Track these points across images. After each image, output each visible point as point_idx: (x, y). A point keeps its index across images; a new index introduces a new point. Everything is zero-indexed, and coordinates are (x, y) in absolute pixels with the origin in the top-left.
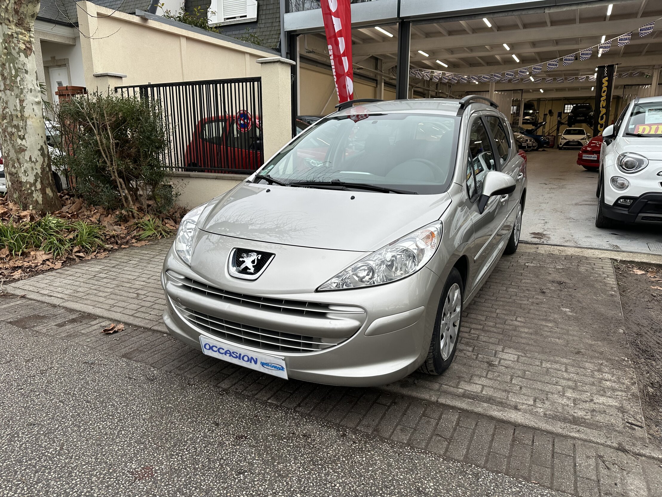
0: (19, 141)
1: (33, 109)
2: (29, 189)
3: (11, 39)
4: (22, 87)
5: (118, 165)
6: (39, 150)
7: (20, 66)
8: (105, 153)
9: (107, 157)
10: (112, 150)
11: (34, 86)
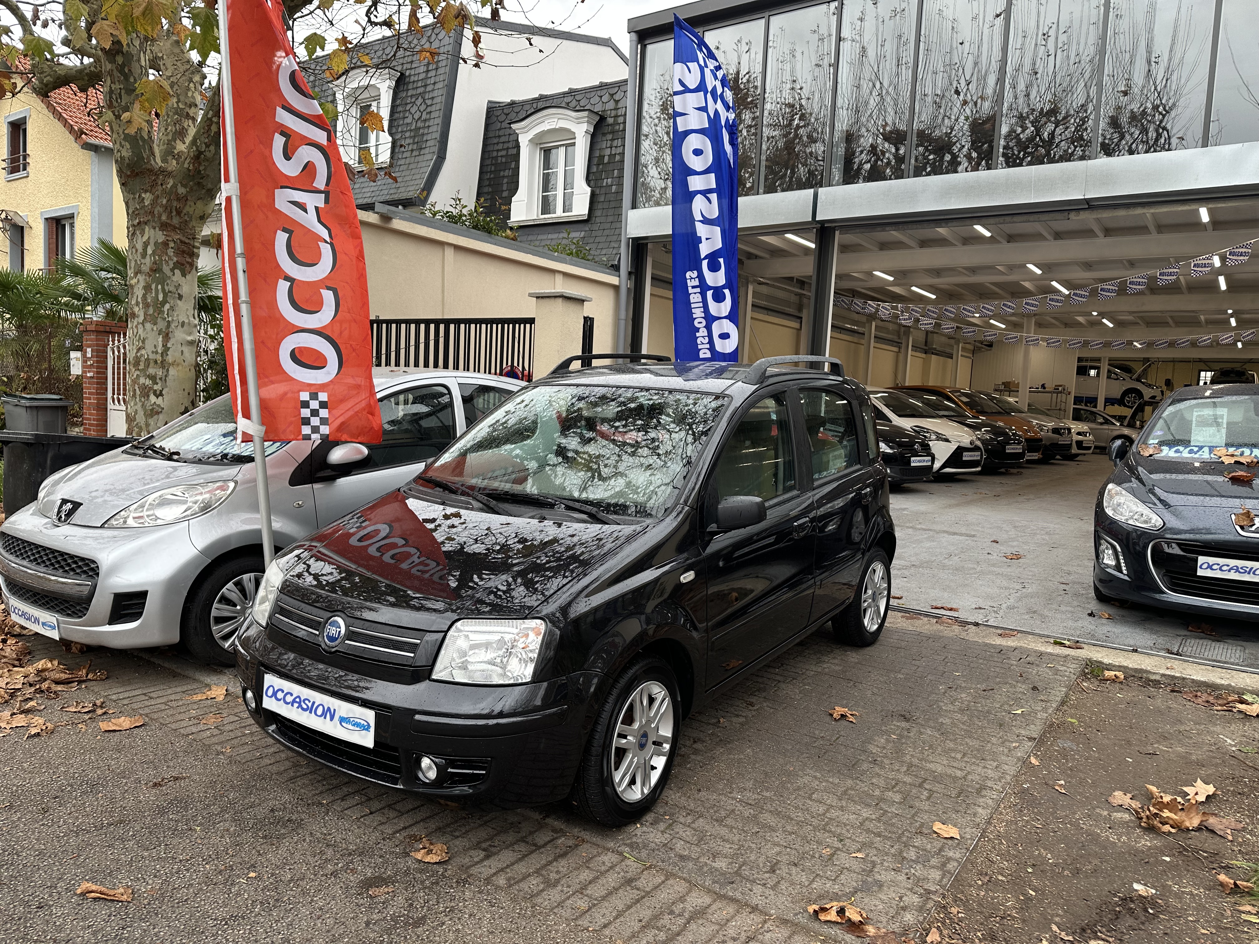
0: (153, 398)
1: (182, 352)
4: (170, 319)
7: (172, 289)
11: (188, 317)
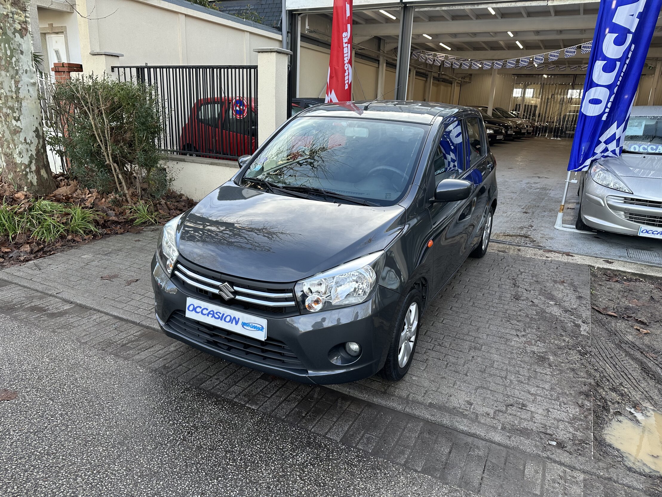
0: (14, 122)
1: (29, 90)
2: (23, 171)
3: (6, 19)
4: (17, 68)
5: (113, 150)
6: (34, 132)
7: (15, 47)
8: (100, 137)
9: (101, 141)
10: (106, 135)
11: (29, 67)
